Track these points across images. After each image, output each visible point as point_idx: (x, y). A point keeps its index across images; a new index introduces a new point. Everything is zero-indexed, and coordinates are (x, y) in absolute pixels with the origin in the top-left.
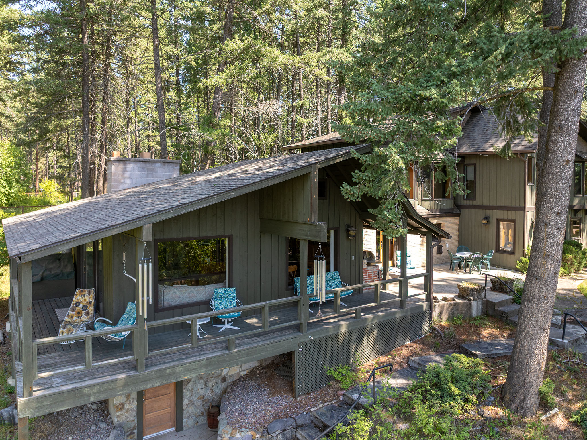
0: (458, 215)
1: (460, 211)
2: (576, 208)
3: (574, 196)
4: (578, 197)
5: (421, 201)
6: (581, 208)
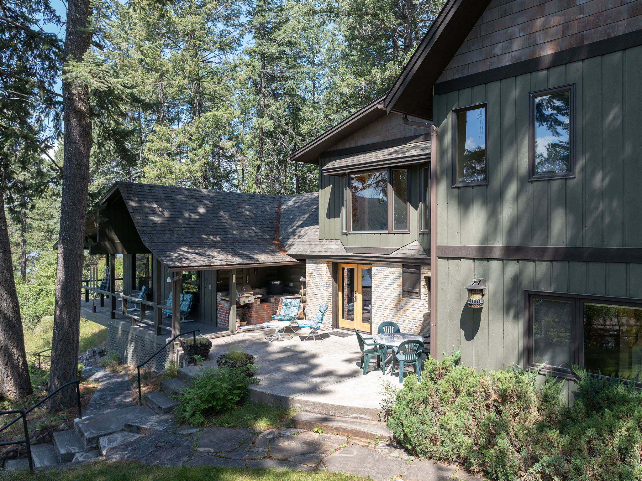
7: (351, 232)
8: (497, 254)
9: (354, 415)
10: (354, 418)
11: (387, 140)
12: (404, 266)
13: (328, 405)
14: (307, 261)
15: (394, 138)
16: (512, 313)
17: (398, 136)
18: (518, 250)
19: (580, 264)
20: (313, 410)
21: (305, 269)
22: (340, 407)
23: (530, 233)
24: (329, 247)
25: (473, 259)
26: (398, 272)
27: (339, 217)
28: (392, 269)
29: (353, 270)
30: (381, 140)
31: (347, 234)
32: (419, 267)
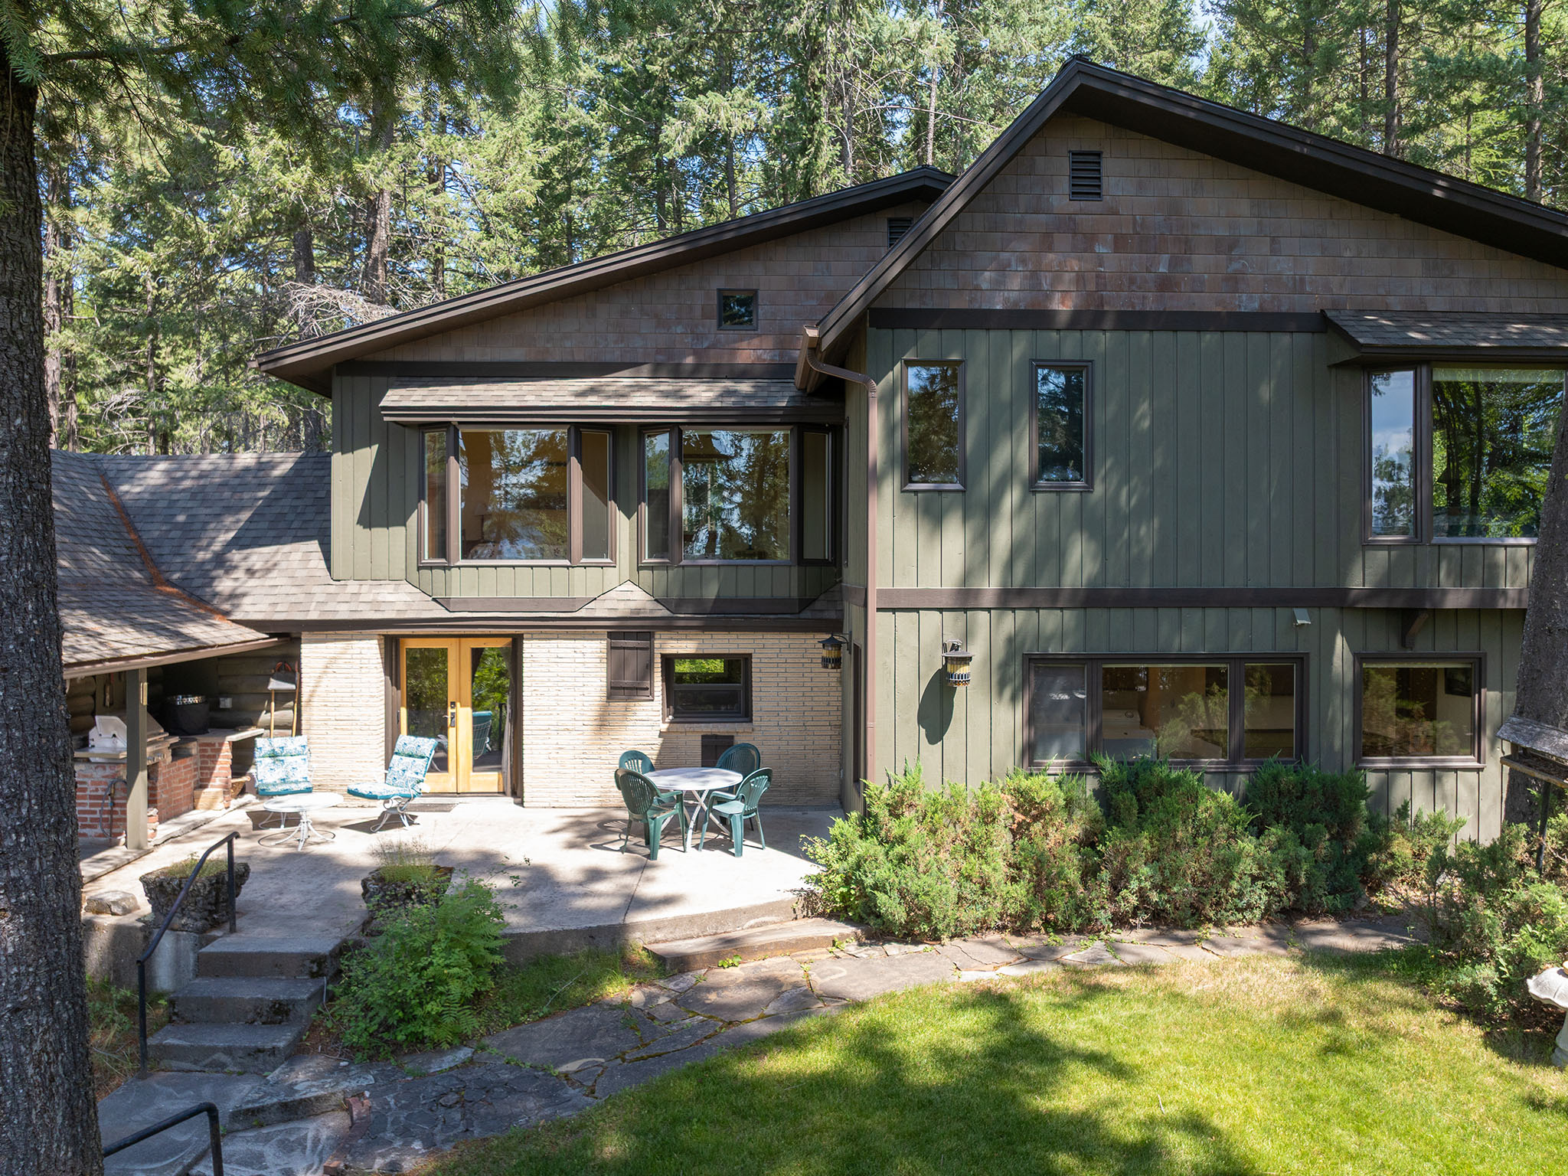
0: (834, 626)
1: (843, 610)
3: (1366, 545)
4: (1389, 547)
5: (639, 569)
7: (461, 562)
8: (988, 601)
9: (752, 922)
10: (752, 927)
11: (550, 360)
12: (610, 635)
13: (702, 916)
14: (305, 636)
15: (568, 358)
16: (1008, 693)
17: (579, 357)
18: (1020, 592)
19: (1100, 611)
20: (670, 936)
21: (297, 658)
22: (725, 913)
23: (1035, 569)
24: (380, 598)
25: (941, 610)
26: (596, 648)
27: (405, 525)
28: (579, 644)
29: (444, 651)
30: (532, 357)
31: (450, 568)
32: (649, 636)
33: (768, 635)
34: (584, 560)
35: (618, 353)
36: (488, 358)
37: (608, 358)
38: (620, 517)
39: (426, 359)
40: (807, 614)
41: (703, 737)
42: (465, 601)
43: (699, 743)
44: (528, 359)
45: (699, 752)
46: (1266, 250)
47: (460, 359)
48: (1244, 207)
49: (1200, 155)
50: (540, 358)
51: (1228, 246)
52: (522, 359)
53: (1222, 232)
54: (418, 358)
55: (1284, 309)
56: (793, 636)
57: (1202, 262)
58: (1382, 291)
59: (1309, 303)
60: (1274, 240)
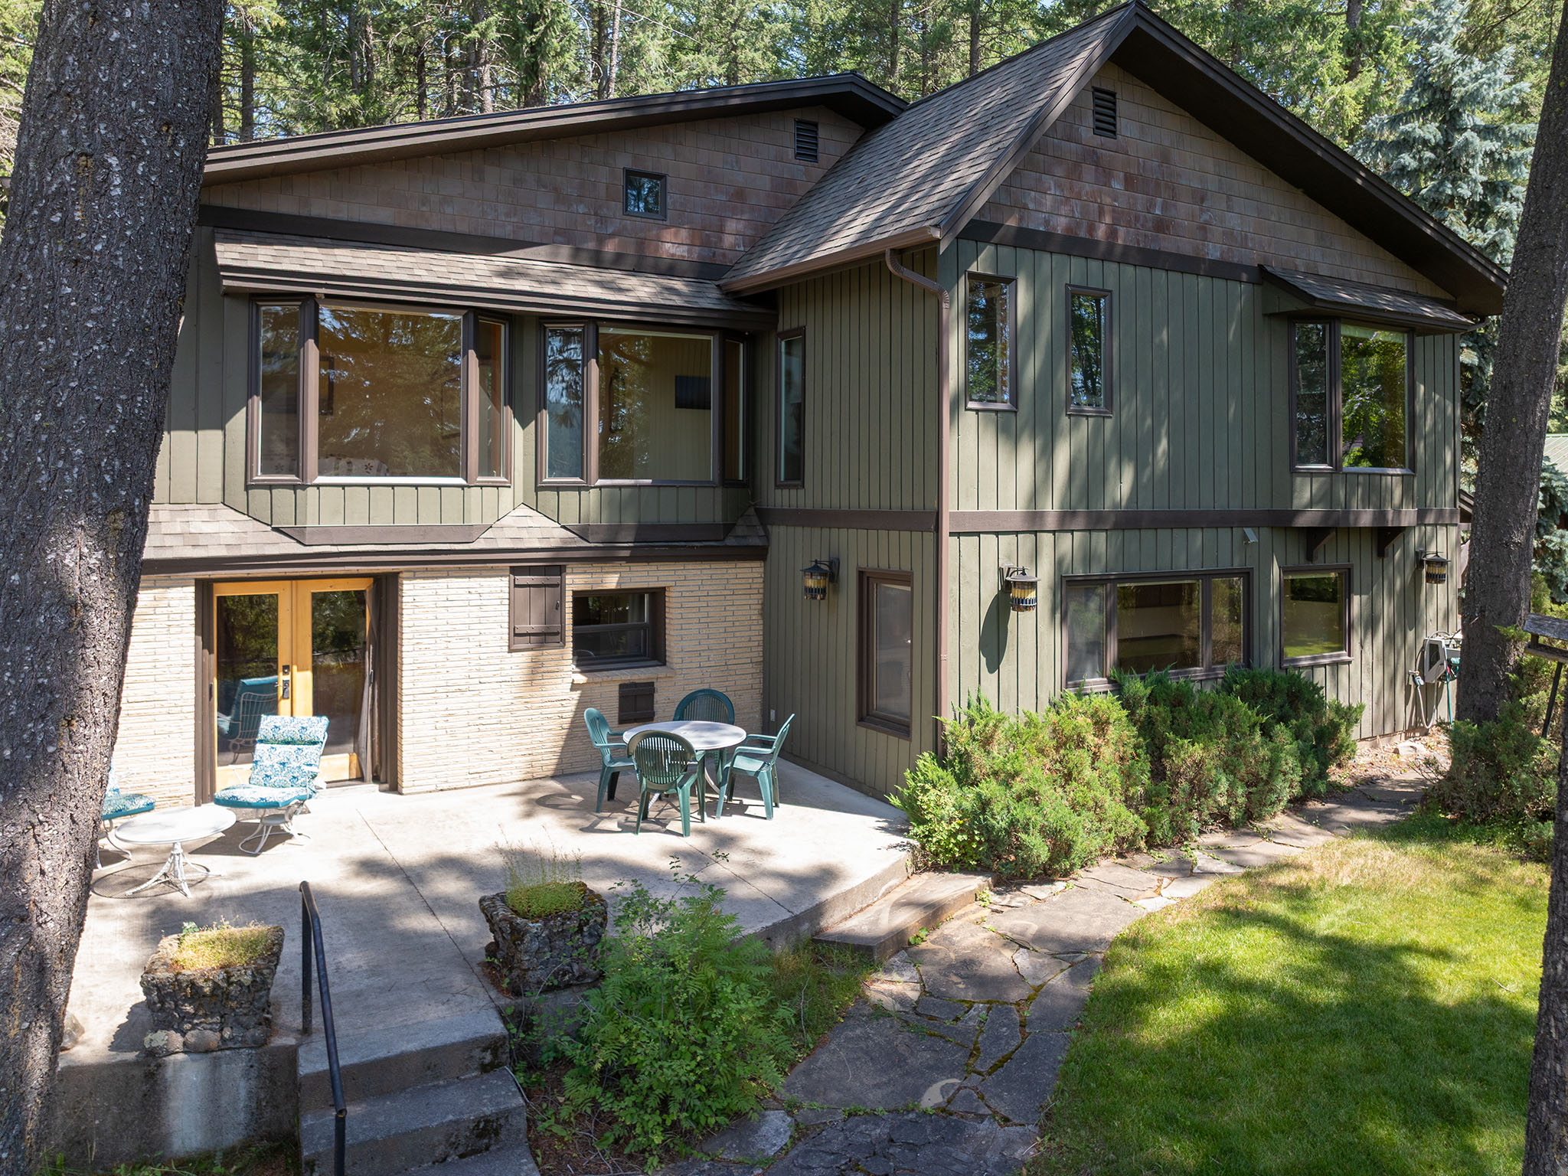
0: (758, 554)
1: (767, 536)
2: (1302, 522)
3: (1294, 472)
4: (1312, 474)
5: (537, 489)
6: (1330, 524)
12: (513, 571)
22: (867, 883)
26: (496, 588)
27: (223, 428)
28: (474, 583)
29: (274, 597)
30: (402, 220)
31: (304, 487)
32: (560, 571)
33: (690, 566)
34: (479, 479)
35: (509, 228)
36: (343, 216)
37: (498, 233)
38: (516, 425)
39: (256, 207)
40: (730, 541)
41: (621, 686)
42: (326, 530)
43: (617, 694)
44: (398, 223)
45: (617, 705)
46: (1224, 206)
47: (304, 213)
48: (1209, 164)
49: (1183, 112)
50: (412, 224)
51: (1199, 197)
52: (389, 222)
53: (1196, 185)
54: (244, 205)
55: (1236, 260)
56: (714, 565)
57: (1183, 209)
58: (1293, 254)
59: (1253, 258)
60: (1229, 196)
